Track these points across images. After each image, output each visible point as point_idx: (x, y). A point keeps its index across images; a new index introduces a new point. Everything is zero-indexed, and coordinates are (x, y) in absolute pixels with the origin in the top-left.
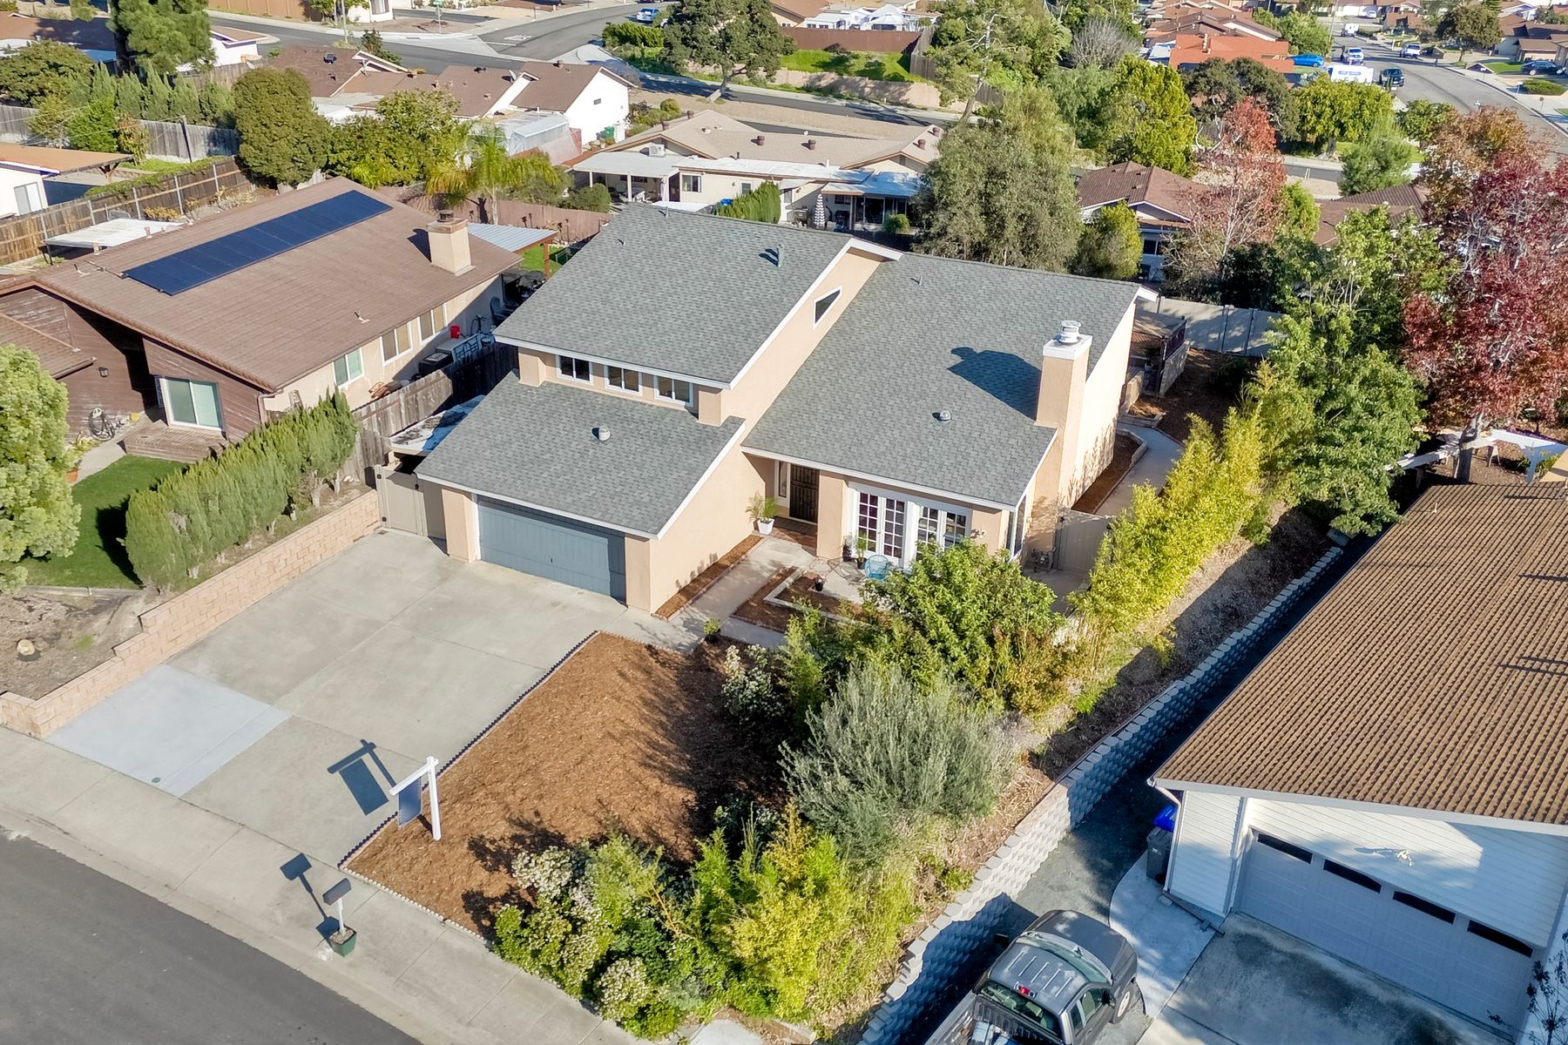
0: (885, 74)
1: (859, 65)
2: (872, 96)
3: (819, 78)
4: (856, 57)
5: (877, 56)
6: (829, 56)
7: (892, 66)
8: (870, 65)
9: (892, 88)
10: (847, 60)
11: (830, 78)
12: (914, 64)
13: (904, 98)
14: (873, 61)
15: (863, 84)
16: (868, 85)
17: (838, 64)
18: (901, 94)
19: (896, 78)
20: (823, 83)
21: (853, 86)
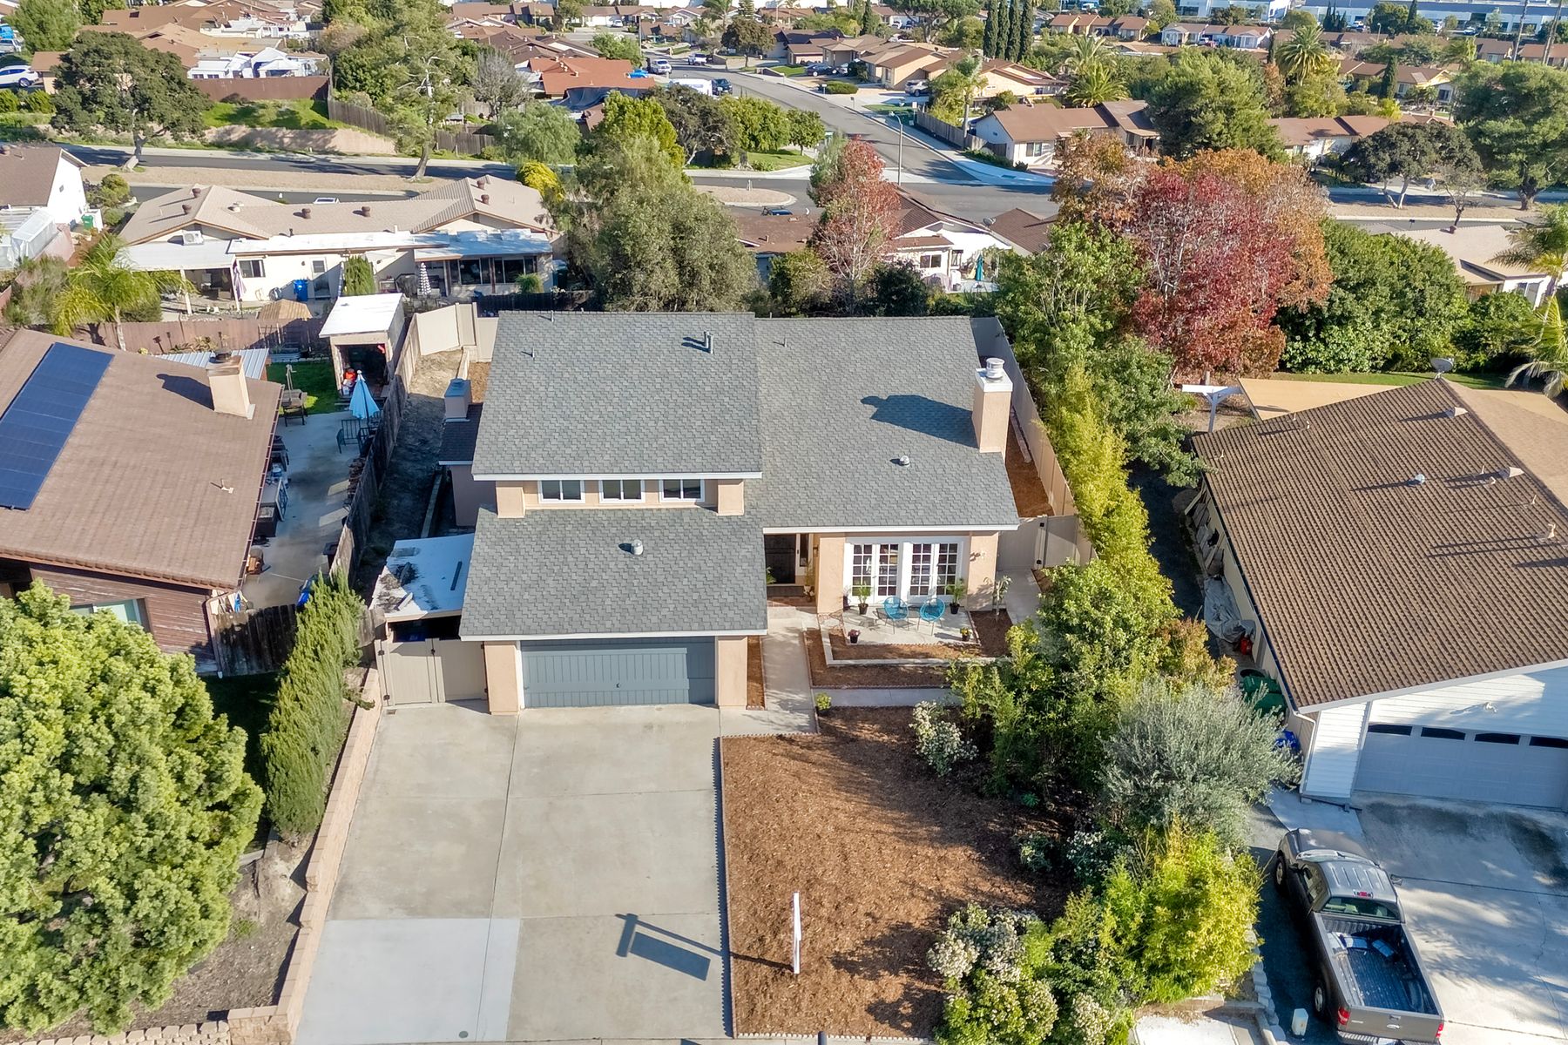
0: (303, 122)
1: (271, 114)
2: (294, 146)
3: (228, 132)
4: (263, 107)
5: (286, 104)
6: (231, 108)
7: (307, 115)
8: (281, 114)
9: (315, 137)
10: (254, 110)
11: (240, 131)
12: (332, 110)
13: (330, 145)
14: (283, 109)
15: (280, 135)
16: (287, 135)
17: (245, 114)
18: (326, 142)
19: (316, 126)
20: (234, 137)
21: (271, 138)
